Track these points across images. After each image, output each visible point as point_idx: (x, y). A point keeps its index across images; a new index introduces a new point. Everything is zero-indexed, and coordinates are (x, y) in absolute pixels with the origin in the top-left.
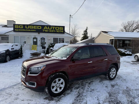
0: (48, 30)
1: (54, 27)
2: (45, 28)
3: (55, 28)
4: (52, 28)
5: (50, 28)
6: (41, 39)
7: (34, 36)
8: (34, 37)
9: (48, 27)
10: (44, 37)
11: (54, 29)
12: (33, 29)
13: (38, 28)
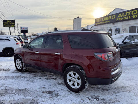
0: (123, 17)
1: (129, 13)
2: (119, 16)
3: (131, 13)
4: (128, 14)
5: (125, 14)
6: (116, 30)
7: (110, 27)
8: (109, 29)
9: (123, 14)
10: (119, 28)
11: (129, 15)
12: (108, 20)
13: (112, 18)
